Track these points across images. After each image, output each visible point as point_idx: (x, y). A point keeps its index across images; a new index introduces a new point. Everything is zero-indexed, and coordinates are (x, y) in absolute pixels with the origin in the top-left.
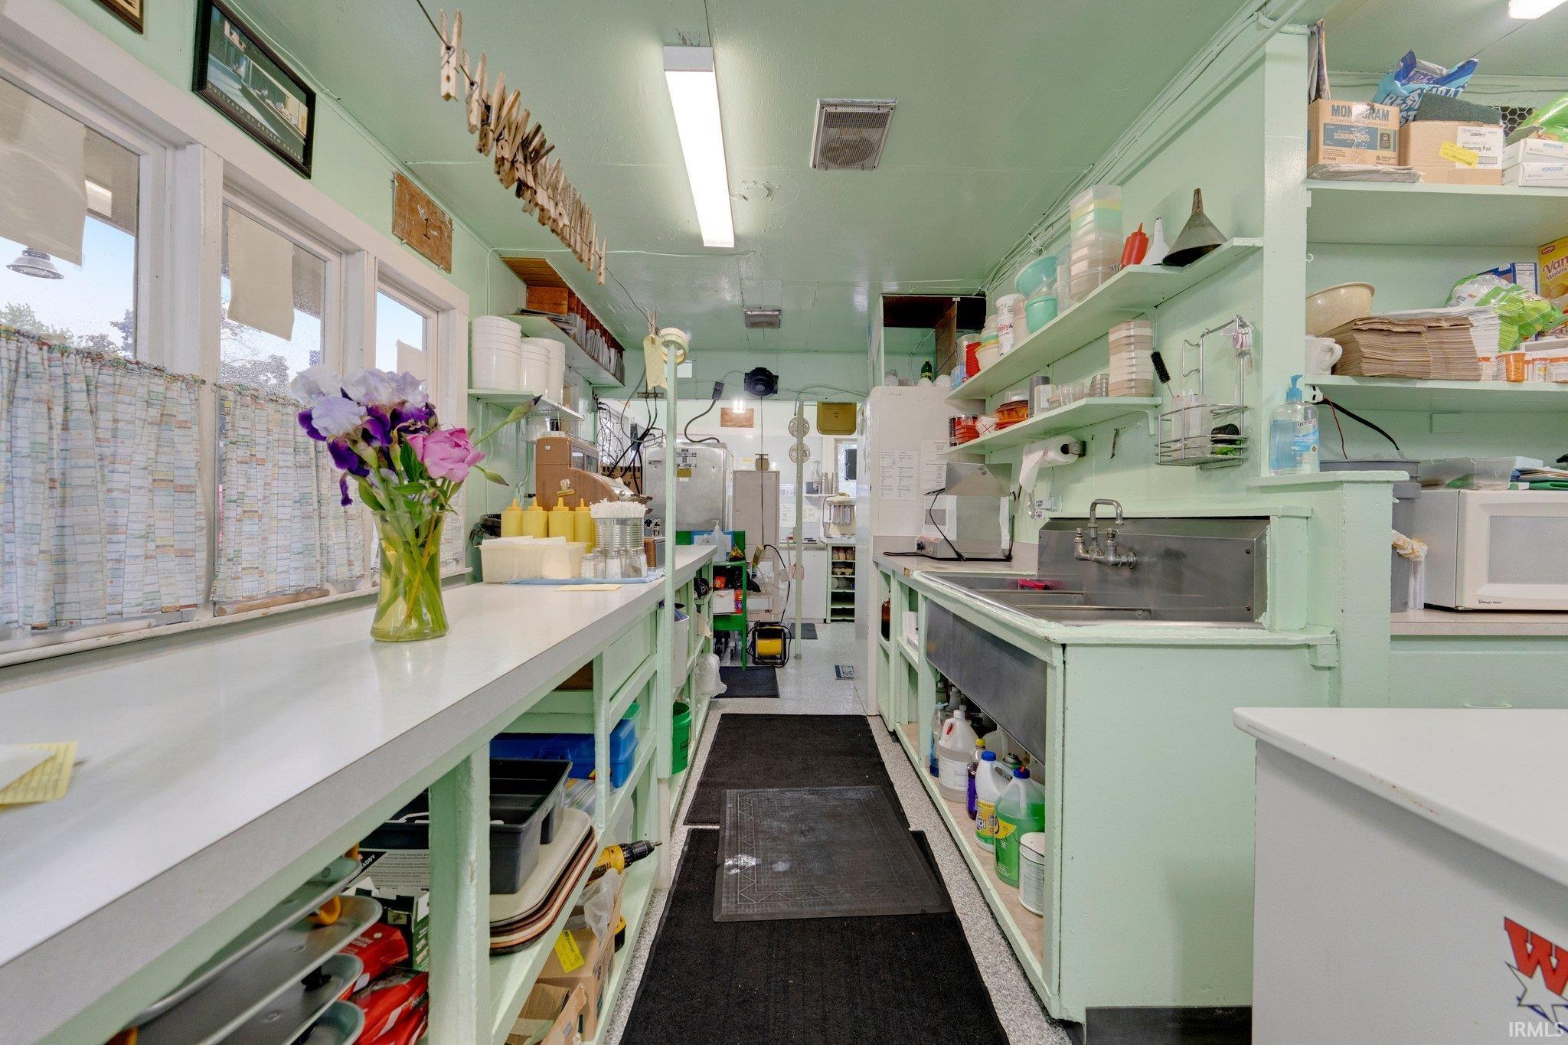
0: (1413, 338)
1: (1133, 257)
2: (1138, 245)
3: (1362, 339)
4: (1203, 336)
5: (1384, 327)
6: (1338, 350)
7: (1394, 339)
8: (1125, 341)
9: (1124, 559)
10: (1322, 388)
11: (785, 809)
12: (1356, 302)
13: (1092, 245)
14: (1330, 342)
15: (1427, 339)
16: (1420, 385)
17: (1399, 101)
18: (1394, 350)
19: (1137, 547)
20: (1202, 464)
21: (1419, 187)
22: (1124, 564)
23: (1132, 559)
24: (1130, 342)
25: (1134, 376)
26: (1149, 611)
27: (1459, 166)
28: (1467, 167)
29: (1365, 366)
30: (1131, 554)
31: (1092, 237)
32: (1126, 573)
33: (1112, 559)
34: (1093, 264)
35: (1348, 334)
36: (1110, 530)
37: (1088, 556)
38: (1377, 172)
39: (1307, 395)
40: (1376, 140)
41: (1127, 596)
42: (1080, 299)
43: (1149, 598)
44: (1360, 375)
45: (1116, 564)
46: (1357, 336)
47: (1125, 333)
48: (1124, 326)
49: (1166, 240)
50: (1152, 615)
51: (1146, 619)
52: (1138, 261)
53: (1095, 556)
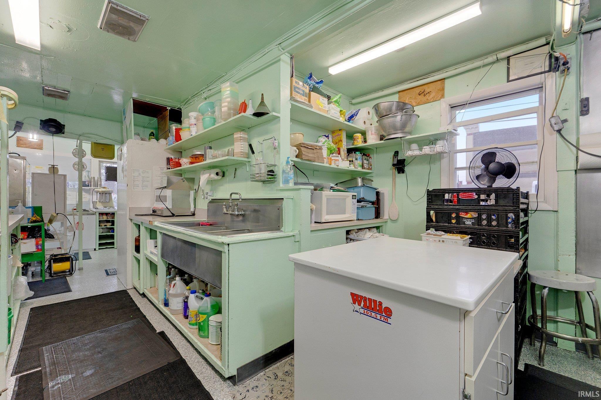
0: (312, 150)
1: (243, 110)
2: (244, 107)
3: (303, 149)
4: (263, 141)
5: (306, 146)
6: (297, 151)
7: (309, 150)
8: (239, 138)
9: (240, 213)
10: (294, 161)
11: (86, 345)
12: (301, 138)
13: (228, 102)
14: (295, 148)
15: (315, 151)
16: (313, 163)
17: (308, 85)
18: (309, 153)
19: (244, 209)
20: (264, 182)
21: (312, 110)
22: (240, 215)
23: (243, 213)
24: (241, 139)
25: (242, 151)
26: (249, 230)
27: (320, 107)
28: (322, 108)
29: (303, 156)
30: (243, 211)
31: (229, 99)
32: (241, 218)
33: (237, 213)
34: (229, 109)
35: (299, 146)
36: (236, 203)
37: (228, 212)
38: (305, 103)
39: (291, 163)
40: (304, 94)
41: (242, 226)
42: (224, 121)
43: (249, 225)
44: (302, 159)
45: (238, 215)
46: (301, 148)
47: (240, 136)
48: (239, 133)
49: (253, 107)
50: (250, 231)
51: (248, 233)
52: (245, 112)
53: (231, 212)
